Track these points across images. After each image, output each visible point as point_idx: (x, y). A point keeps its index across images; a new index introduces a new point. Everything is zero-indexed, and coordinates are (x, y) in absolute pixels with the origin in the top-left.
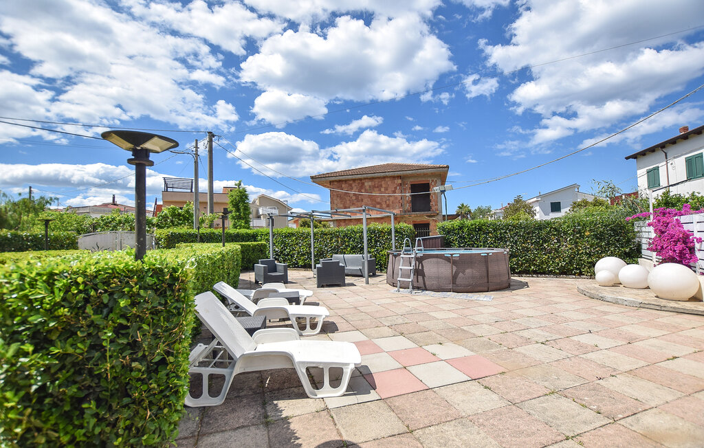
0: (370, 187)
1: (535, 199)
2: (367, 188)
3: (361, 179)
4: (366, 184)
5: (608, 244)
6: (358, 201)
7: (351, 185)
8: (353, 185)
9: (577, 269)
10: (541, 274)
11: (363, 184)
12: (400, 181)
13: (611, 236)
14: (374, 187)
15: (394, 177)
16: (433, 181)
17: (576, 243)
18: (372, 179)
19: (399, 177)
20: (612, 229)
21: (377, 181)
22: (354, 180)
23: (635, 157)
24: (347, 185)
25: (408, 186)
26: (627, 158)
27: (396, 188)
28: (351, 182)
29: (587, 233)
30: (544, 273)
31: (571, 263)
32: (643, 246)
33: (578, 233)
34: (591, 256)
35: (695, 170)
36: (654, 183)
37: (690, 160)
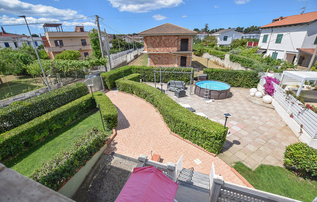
0: (164, 39)
2: (163, 40)
3: (160, 36)
4: (163, 38)
5: (252, 80)
6: (159, 46)
7: (156, 38)
8: (157, 38)
11: (161, 38)
12: (177, 38)
13: (253, 77)
14: (166, 40)
15: (175, 36)
16: (190, 38)
17: (244, 79)
18: (165, 36)
19: (177, 36)
21: (168, 37)
22: (158, 36)
24: (154, 38)
25: (180, 40)
27: (175, 41)
28: (156, 37)
31: (241, 84)
32: (260, 80)
33: (246, 76)
34: (247, 82)
35: (279, 40)
36: (265, 41)
37: (278, 36)
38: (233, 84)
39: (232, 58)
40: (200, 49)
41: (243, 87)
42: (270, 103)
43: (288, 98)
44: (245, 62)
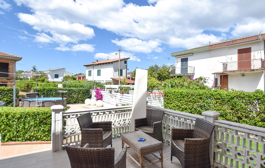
1: (49, 72)
5: (85, 95)
9: (78, 102)
10: (69, 104)
13: (86, 93)
16: (11, 62)
17: (78, 95)
20: (86, 91)
23: (86, 66)
26: (84, 66)
29: (81, 92)
30: (70, 103)
31: (77, 100)
32: (92, 95)
33: (79, 92)
34: (81, 98)
35: (99, 73)
36: (90, 75)
37: (98, 71)
38: (69, 100)
39: (65, 86)
40: (28, 84)
41: (79, 103)
42: (102, 106)
43: (112, 95)
44: (77, 87)
